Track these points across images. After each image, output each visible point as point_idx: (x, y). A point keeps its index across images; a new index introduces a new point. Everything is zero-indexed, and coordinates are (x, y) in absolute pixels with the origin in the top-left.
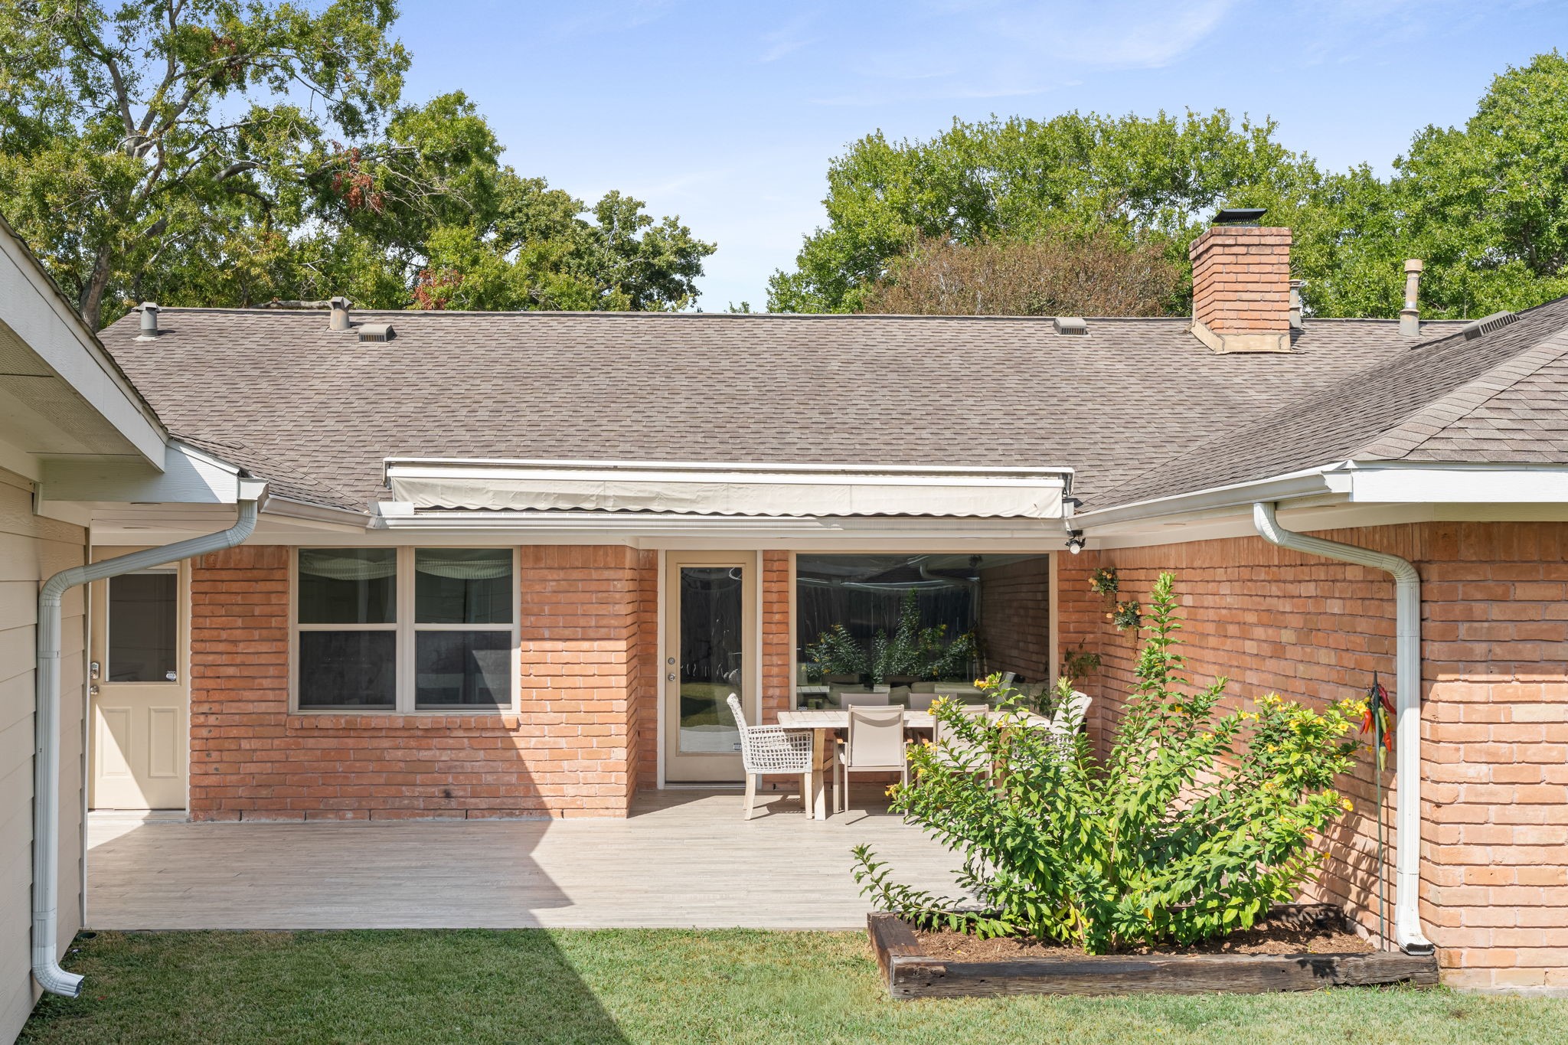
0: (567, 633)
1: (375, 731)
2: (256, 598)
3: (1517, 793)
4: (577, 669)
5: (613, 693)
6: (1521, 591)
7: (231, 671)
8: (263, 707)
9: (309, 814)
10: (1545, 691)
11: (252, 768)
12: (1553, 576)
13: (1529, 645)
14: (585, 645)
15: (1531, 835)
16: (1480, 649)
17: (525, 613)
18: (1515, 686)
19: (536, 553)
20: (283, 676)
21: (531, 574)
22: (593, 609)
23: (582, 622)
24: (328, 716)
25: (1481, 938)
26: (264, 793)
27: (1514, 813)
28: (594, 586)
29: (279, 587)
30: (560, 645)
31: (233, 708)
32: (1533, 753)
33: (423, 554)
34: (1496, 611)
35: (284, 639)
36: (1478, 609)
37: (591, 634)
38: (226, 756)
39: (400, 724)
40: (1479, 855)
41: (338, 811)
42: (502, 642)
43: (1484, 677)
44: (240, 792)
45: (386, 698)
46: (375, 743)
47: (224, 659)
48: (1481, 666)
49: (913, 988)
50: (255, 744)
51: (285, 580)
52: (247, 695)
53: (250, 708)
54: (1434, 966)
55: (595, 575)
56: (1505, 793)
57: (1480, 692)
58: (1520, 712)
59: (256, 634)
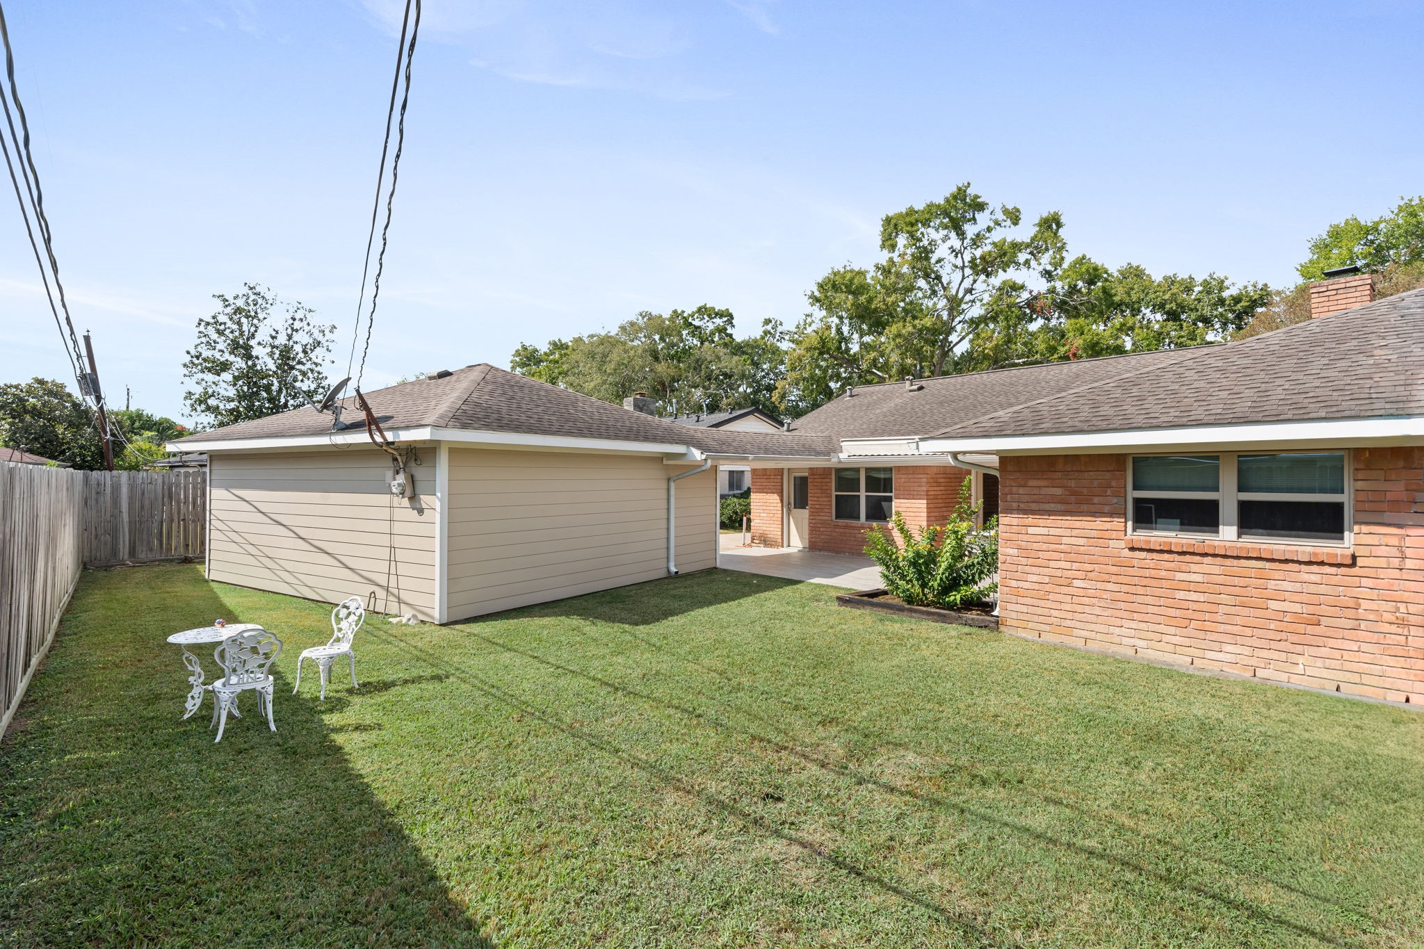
0: (908, 497)
1: (853, 528)
2: (824, 484)
3: (1030, 561)
4: (911, 510)
5: (922, 519)
6: (1031, 483)
7: (818, 506)
8: (825, 518)
9: (837, 552)
10: (1041, 522)
11: (822, 537)
12: (1045, 477)
13: (1034, 504)
14: (913, 501)
15: (1034, 578)
16: (1015, 505)
17: (896, 490)
18: (1030, 520)
19: (899, 468)
20: (831, 508)
21: (897, 476)
22: (917, 489)
23: (912, 493)
24: (842, 522)
25: (1014, 615)
26: (826, 545)
27: (1027, 569)
28: (916, 480)
29: (828, 480)
30: (906, 501)
31: (818, 518)
32: (1035, 546)
33: (867, 469)
34: (1021, 491)
35: (831, 497)
36: (1014, 489)
37: (915, 497)
38: (818, 533)
39: (859, 525)
40: (1014, 583)
41: (844, 552)
42: (889, 499)
43: (1016, 516)
44: (820, 544)
45: (858, 518)
46: (853, 531)
47: (816, 503)
48: (1015, 512)
49: (841, 603)
50: (824, 529)
51: (831, 478)
52: (822, 514)
53: (822, 518)
54: (997, 623)
55: (916, 476)
56: (1024, 561)
57: (1015, 521)
58: (1031, 530)
59: (824, 495)
